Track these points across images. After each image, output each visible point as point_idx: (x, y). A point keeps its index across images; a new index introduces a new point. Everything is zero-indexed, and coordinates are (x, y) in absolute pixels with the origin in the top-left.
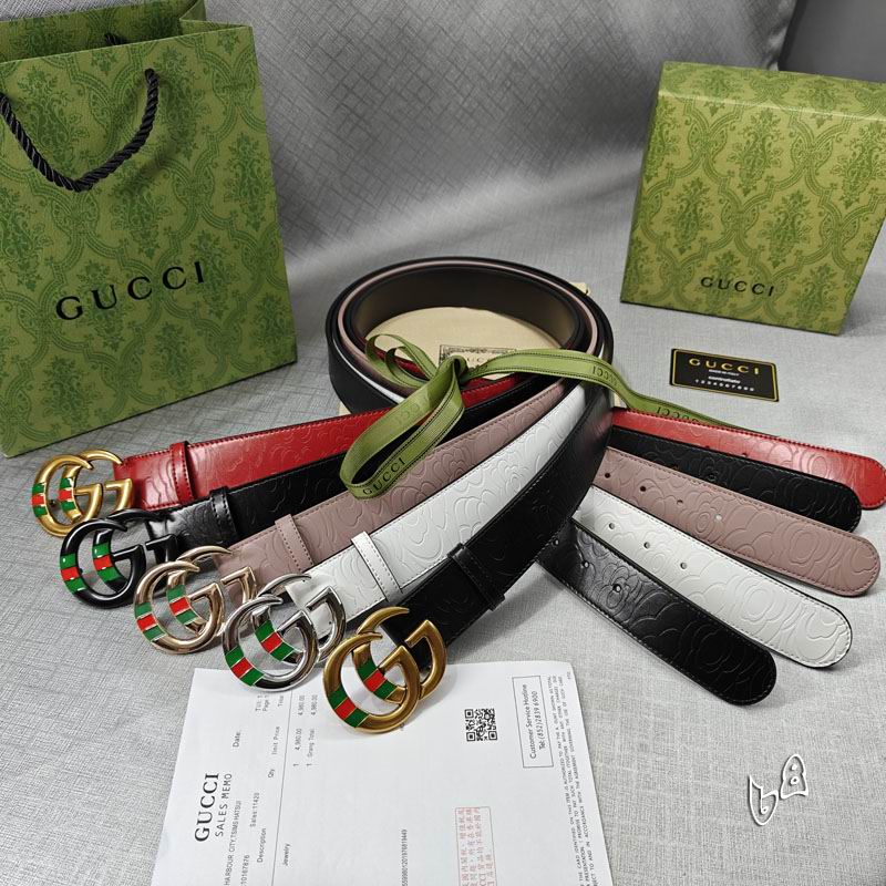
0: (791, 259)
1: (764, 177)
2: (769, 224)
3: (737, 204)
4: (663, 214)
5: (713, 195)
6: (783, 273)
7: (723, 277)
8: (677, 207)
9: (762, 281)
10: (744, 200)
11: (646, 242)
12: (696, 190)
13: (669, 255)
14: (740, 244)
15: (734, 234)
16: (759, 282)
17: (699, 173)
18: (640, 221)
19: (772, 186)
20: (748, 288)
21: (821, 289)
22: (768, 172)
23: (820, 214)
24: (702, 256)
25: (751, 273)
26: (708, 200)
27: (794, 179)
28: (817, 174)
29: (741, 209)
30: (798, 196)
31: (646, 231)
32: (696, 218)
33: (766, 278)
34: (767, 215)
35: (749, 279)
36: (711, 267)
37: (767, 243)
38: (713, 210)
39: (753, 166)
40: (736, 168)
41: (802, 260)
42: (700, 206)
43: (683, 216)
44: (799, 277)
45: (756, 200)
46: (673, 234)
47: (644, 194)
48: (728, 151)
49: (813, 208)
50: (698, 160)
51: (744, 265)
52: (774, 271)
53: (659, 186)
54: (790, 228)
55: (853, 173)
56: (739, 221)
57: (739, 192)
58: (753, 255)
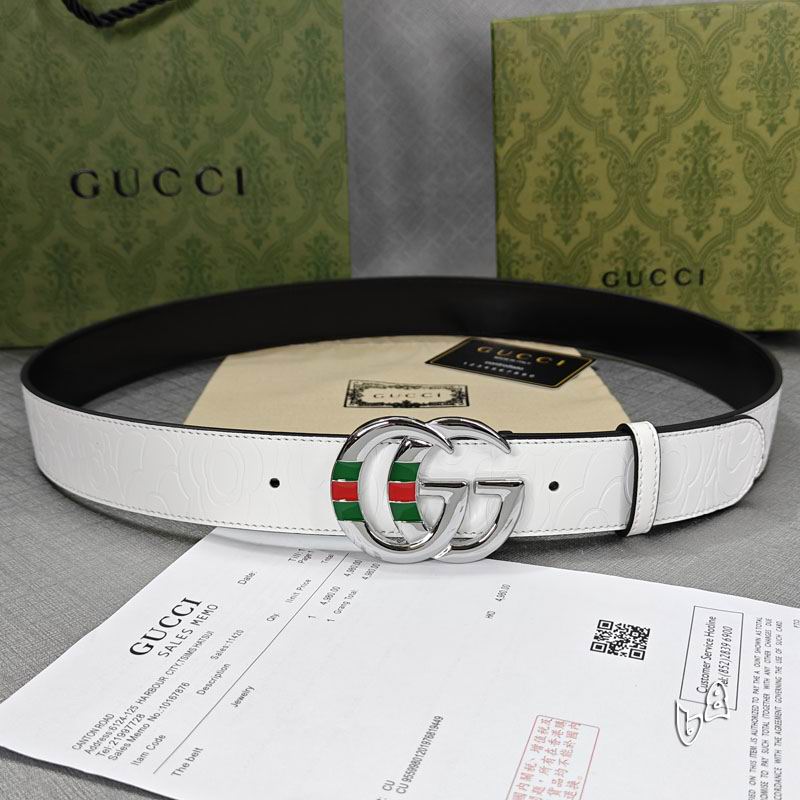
2: (675, 177)
7: (631, 269)
9: (686, 264)
11: (516, 235)
18: (503, 205)
20: (669, 277)
25: (667, 254)
27: (692, 105)
28: (721, 93)
31: (514, 218)
33: (690, 257)
34: (670, 164)
36: (612, 255)
40: (612, 104)
43: (557, 187)
46: (549, 215)
47: (501, 165)
49: (727, 142)
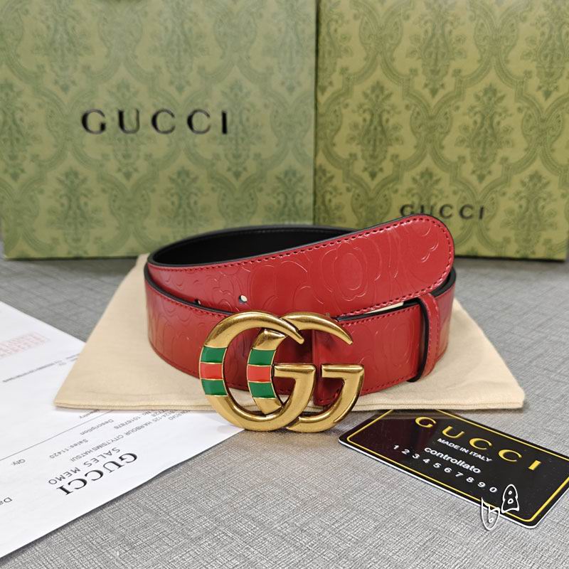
0: (497, 170)
1: (451, 71)
3: (427, 107)
4: (345, 132)
5: (397, 100)
6: (491, 189)
8: (360, 120)
10: (433, 102)
12: (377, 97)
13: (359, 182)
14: (437, 158)
15: (429, 146)
16: (466, 203)
17: (378, 74)
19: (461, 81)
21: (536, 202)
22: (454, 65)
23: (520, 110)
24: (396, 178)
26: (393, 107)
29: (432, 113)
30: (491, 91)
32: (383, 132)
35: (455, 202)
37: (466, 152)
38: (401, 118)
39: (436, 60)
41: (510, 169)
42: (385, 116)
44: (511, 191)
45: (446, 101)
48: (406, 44)
50: (374, 59)
51: (445, 184)
52: (480, 187)
53: (335, 99)
54: (490, 131)
55: (546, 57)
56: (431, 129)
57: (426, 93)
58: (453, 168)
